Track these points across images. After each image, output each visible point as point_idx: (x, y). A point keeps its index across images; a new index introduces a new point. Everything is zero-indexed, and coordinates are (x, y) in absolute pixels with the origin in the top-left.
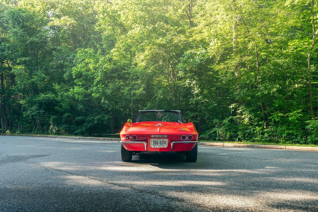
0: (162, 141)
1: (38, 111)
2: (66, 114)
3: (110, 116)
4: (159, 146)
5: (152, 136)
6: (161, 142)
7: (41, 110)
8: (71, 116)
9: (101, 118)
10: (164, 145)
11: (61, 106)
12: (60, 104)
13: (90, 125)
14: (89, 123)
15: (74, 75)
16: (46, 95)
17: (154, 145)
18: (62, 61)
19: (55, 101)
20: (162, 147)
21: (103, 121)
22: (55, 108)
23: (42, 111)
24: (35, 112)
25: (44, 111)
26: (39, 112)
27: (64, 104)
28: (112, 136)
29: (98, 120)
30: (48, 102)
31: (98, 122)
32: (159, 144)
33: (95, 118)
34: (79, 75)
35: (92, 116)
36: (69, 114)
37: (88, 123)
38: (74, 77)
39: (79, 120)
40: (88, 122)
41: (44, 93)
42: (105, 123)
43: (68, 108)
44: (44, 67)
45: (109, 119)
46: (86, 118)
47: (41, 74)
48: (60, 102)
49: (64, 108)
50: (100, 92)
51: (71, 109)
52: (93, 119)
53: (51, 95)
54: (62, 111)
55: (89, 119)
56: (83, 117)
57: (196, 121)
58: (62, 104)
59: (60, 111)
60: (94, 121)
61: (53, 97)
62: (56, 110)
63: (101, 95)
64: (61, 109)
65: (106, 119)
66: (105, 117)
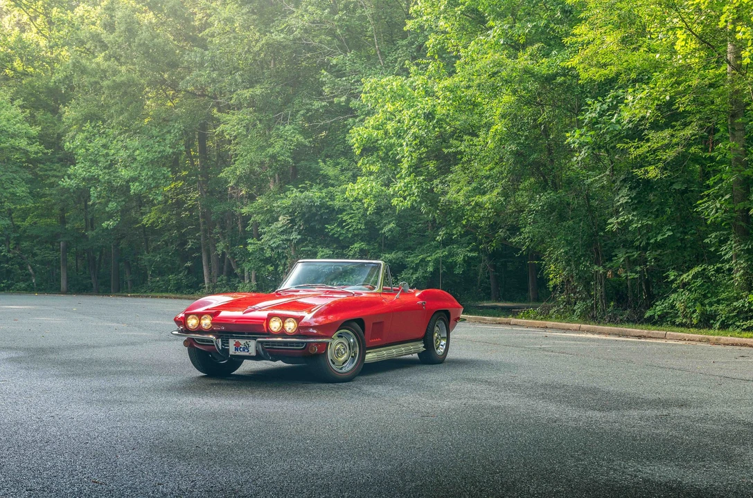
1: (284, 237)
2: (356, 245)
3: (471, 251)
7: (292, 232)
8: (368, 250)
9: (446, 257)
11: (341, 224)
12: (340, 216)
14: (415, 270)
15: (358, 148)
16: (302, 192)
18: (343, 99)
19: (326, 209)
21: (451, 267)
22: (327, 228)
24: (276, 237)
25: (299, 237)
27: (351, 218)
29: (437, 261)
30: (310, 211)
31: (437, 269)
33: (429, 259)
34: (369, 148)
35: (423, 252)
36: (364, 245)
37: (411, 271)
38: (358, 152)
40: (413, 268)
41: (299, 188)
42: (458, 271)
43: (360, 229)
44: (302, 112)
45: (468, 261)
46: (407, 257)
47: (293, 133)
48: (341, 211)
49: (350, 228)
50: (413, 194)
51: (367, 231)
52: (423, 260)
53: (315, 194)
54: (344, 236)
55: (413, 259)
56: (400, 254)
57: (634, 274)
58: (345, 218)
59: (339, 236)
60: (426, 266)
61: (323, 198)
62: (331, 234)
63: (416, 201)
64: (342, 232)
65: (460, 259)
66: (457, 254)
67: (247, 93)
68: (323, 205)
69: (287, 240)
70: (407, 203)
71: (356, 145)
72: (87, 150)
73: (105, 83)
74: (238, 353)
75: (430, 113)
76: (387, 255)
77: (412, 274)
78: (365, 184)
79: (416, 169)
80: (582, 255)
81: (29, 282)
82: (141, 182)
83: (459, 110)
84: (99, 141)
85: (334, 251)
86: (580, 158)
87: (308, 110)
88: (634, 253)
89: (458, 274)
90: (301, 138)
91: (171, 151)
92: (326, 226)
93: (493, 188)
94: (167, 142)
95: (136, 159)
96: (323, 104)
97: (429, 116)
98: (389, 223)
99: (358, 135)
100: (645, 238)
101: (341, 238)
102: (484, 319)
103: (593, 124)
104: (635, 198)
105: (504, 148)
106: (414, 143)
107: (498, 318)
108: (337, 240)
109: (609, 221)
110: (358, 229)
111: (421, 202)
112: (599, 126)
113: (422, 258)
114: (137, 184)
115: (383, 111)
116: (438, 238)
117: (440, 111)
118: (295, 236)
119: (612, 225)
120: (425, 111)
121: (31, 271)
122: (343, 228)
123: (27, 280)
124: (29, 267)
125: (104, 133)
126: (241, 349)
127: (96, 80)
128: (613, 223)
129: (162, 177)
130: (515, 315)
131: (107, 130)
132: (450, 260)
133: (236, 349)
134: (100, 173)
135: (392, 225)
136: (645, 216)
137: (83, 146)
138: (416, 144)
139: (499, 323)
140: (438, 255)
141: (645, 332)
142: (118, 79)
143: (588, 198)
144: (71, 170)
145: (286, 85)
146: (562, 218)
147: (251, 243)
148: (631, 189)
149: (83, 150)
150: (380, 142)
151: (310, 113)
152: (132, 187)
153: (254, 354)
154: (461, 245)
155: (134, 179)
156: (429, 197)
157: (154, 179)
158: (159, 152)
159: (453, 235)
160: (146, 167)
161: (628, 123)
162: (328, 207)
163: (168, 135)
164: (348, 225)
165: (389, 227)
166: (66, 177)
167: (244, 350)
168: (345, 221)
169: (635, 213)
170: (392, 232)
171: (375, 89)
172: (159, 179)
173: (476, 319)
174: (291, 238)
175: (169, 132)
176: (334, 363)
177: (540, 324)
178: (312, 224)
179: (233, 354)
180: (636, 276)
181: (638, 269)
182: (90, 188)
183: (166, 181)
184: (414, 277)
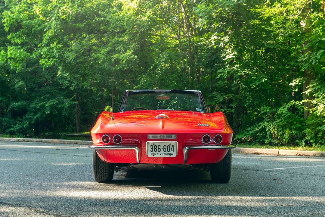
0: (167, 145)
3: (73, 100)
4: (163, 154)
5: (150, 137)
6: (166, 147)
9: (57, 104)
10: (171, 152)
13: (37, 118)
14: (35, 113)
15: (7, 26)
17: (154, 152)
20: (168, 156)
21: (60, 111)
28: (77, 136)
29: (51, 107)
31: (51, 112)
32: (162, 150)
33: (47, 105)
34: (17, 26)
35: (40, 101)
37: (32, 114)
38: (7, 29)
39: (17, 107)
40: (34, 112)
42: (65, 113)
56: (25, 103)
60: (45, 110)
63: (56, 61)
65: (66, 106)
66: (64, 103)
70: (50, 63)
71: (6, 24)
77: (33, 115)
89: (65, 115)
132: (59, 106)
140: (52, 103)
150: (24, 22)
165: (19, 85)
170: (21, 88)
184: (35, 117)
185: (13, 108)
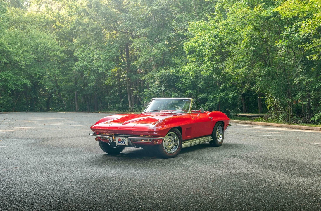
1: (159, 88)
2: (188, 91)
3: (235, 93)
7: (162, 86)
8: (192, 94)
11: (181, 82)
12: (181, 80)
13: (213, 104)
14: (212, 101)
15: (187, 51)
16: (166, 70)
18: (181, 32)
19: (175, 77)
21: (227, 100)
22: (176, 85)
23: (162, 88)
24: (156, 89)
25: (165, 88)
26: (159, 90)
27: (185, 80)
29: (221, 98)
30: (169, 78)
31: (221, 101)
33: (217, 97)
34: (192, 51)
35: (215, 94)
36: (191, 91)
38: (187, 53)
39: (202, 98)
41: (164, 68)
42: (230, 101)
43: (189, 85)
44: (165, 38)
45: (234, 98)
46: (208, 96)
47: (162, 46)
48: (181, 77)
49: (185, 84)
50: (210, 69)
51: (192, 86)
52: (215, 97)
53: (171, 71)
54: (183, 88)
55: (211, 97)
56: (206, 95)
57: (305, 102)
58: (183, 80)
59: (181, 88)
60: (216, 99)
61: (174, 73)
62: (177, 87)
63: (211, 72)
64: (182, 86)
65: (230, 97)
66: (229, 95)
67: (143, 31)
68: (174, 75)
69: (160, 90)
70: (208, 73)
71: (186, 50)
72: (82, 55)
73: (88, 28)
74: (120, 144)
75: (216, 35)
76: (200, 95)
77: (210, 103)
78: (190, 66)
79: (211, 59)
80: (282, 94)
81: (64, 107)
82: (103, 68)
83: (228, 33)
84: (87, 52)
85: (179, 94)
86: (281, 52)
87: (168, 37)
88: (305, 93)
89: (230, 103)
90: (165, 48)
91: (114, 55)
92: (175, 84)
93: (243, 66)
94: (113, 51)
95: (101, 59)
96: (174, 34)
97: (216, 36)
98: (201, 82)
99: (187, 45)
100: (310, 86)
101: (181, 89)
102: (240, 122)
103: (287, 37)
104: (306, 69)
105: (248, 49)
106: (210, 48)
107: (246, 121)
108: (180, 89)
109: (294, 79)
110: (188, 85)
111: (213, 73)
112: (290, 38)
113: (215, 96)
114: (101, 68)
115: (197, 35)
116: (220, 88)
117: (221, 34)
118: (163, 88)
119: (296, 81)
120: (214, 34)
121: (64, 103)
122: (182, 84)
123: (63, 107)
124: (64, 102)
125: (89, 48)
126: (122, 142)
127: (85, 27)
128: (296, 80)
129: (111, 66)
130: (253, 120)
131: (90, 47)
132: (226, 97)
133: (119, 142)
134: (87, 64)
135: (202, 83)
136: (311, 77)
137: (80, 54)
138: (211, 48)
139: (247, 124)
140: (221, 95)
141: (311, 128)
142: (93, 27)
143: (285, 70)
144: (76, 64)
145: (159, 27)
146: (273, 78)
147: (145, 91)
148: (304, 65)
149: (81, 56)
150: (196, 48)
151: (169, 38)
152: (99, 69)
153: (127, 145)
154: (231, 91)
155: (100, 66)
156: (217, 71)
157: (108, 66)
158: (110, 56)
159: (227, 86)
160: (105, 61)
161: (303, 36)
162: (176, 76)
163: (113, 48)
164: (184, 83)
165: (201, 84)
166: (74, 66)
167: (123, 143)
168: (183, 82)
169: (306, 76)
170: (202, 86)
171: (194, 26)
172: (110, 66)
173: (237, 122)
174: (161, 89)
175: (114, 47)
176: (167, 149)
177: (264, 124)
178: (170, 83)
179: (118, 144)
180: (306, 103)
181: (307, 100)
182: (84, 70)
183: (113, 67)
185: (199, 98)
